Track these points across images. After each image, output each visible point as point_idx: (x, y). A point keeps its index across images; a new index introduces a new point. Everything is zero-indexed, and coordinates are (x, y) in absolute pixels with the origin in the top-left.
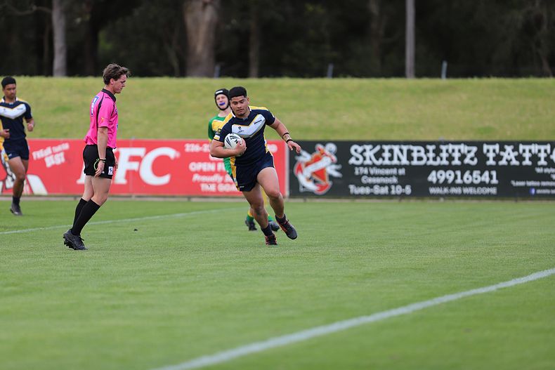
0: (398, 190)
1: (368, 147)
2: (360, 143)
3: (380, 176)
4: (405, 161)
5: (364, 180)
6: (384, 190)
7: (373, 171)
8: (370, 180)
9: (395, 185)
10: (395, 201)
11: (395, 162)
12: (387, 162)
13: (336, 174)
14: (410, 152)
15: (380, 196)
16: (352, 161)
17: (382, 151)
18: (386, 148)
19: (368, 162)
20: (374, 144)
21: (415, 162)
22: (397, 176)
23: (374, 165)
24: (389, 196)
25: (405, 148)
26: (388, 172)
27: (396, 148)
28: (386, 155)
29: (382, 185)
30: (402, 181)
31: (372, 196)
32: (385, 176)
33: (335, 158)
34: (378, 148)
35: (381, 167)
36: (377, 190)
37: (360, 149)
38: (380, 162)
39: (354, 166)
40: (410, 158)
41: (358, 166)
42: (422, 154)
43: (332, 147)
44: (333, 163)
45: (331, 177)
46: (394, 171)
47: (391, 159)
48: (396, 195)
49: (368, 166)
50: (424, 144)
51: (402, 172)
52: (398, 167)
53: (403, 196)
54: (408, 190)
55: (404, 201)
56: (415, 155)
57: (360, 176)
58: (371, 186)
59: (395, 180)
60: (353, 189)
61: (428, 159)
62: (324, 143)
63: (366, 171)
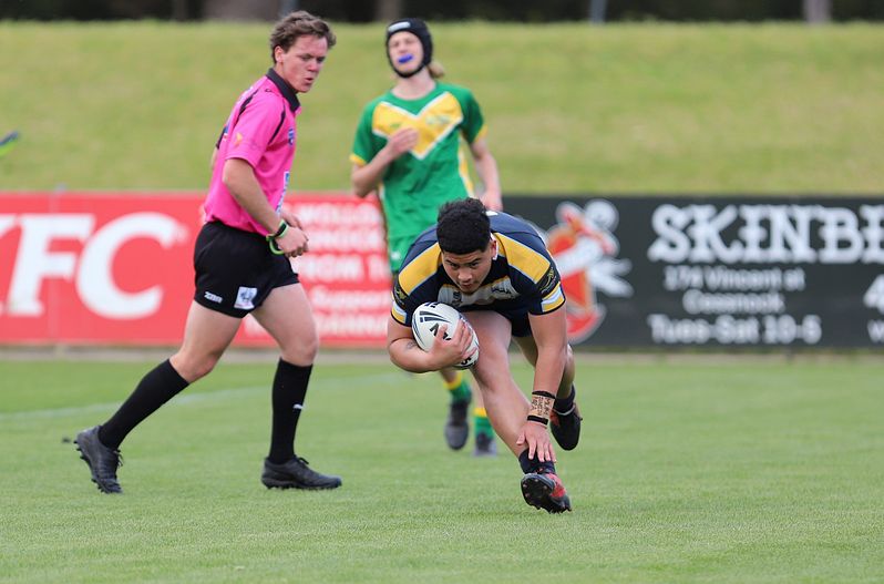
0: (783, 330)
1: (702, 213)
2: (682, 202)
3: (734, 291)
4: (802, 251)
5: (692, 302)
6: (747, 331)
7: (717, 278)
8: (709, 303)
9: (777, 316)
10: (776, 360)
11: (777, 252)
12: (754, 253)
13: (615, 287)
14: (816, 226)
15: (735, 348)
16: (659, 251)
17: (740, 222)
18: (752, 214)
19: (702, 253)
20: (719, 203)
21: (831, 254)
22: (783, 292)
23: (717, 263)
24: (761, 346)
25: (803, 215)
26: (756, 279)
27: (778, 216)
28: (753, 233)
29: (740, 316)
30: (796, 305)
31: (712, 345)
32: (748, 292)
33: (611, 243)
34: (728, 215)
35: (739, 266)
36: (727, 330)
37: (680, 217)
38: (732, 254)
39: (662, 264)
40: (817, 242)
41: (676, 265)
42: (851, 231)
43: (603, 213)
44: (606, 256)
45: (601, 296)
46: (773, 278)
47: (765, 244)
48: (778, 346)
49: (702, 265)
50: (854, 204)
51: (795, 280)
52: (785, 267)
53: (798, 345)
54: (812, 329)
55: (801, 361)
56: (830, 234)
57: (680, 293)
58: (711, 318)
59: (775, 302)
60: (660, 326)
61: (866, 245)
62: (582, 202)
63: (695, 277)
